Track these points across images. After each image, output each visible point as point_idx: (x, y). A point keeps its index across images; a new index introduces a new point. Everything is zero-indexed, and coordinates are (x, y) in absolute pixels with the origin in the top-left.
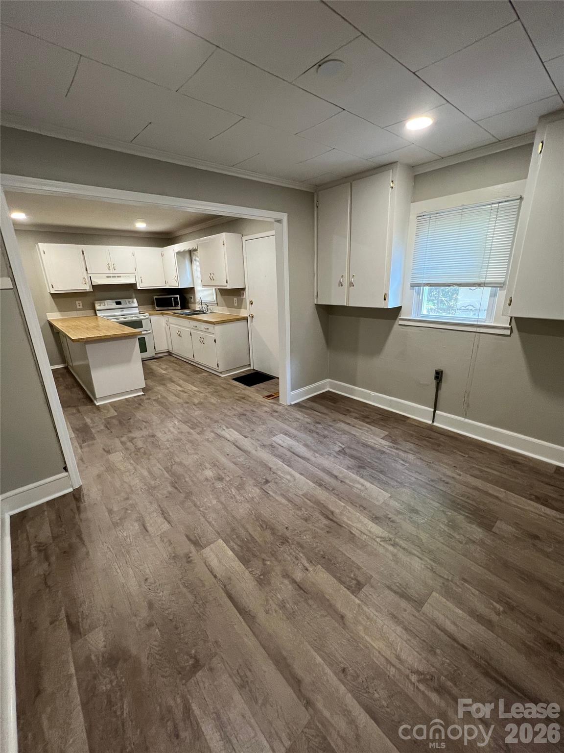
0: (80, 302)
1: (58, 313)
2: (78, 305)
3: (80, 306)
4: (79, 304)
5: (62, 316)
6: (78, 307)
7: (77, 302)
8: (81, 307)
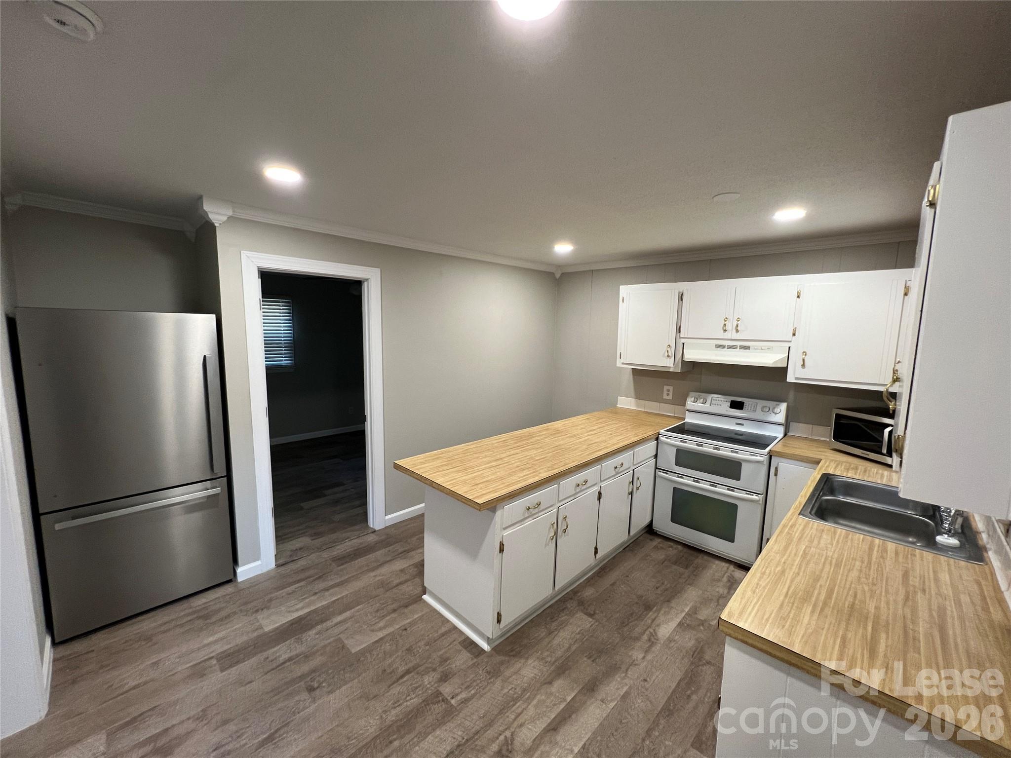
0: (671, 388)
1: (633, 400)
2: (665, 392)
3: (668, 395)
4: (668, 390)
5: (637, 405)
6: (665, 397)
7: (666, 388)
8: (670, 397)
